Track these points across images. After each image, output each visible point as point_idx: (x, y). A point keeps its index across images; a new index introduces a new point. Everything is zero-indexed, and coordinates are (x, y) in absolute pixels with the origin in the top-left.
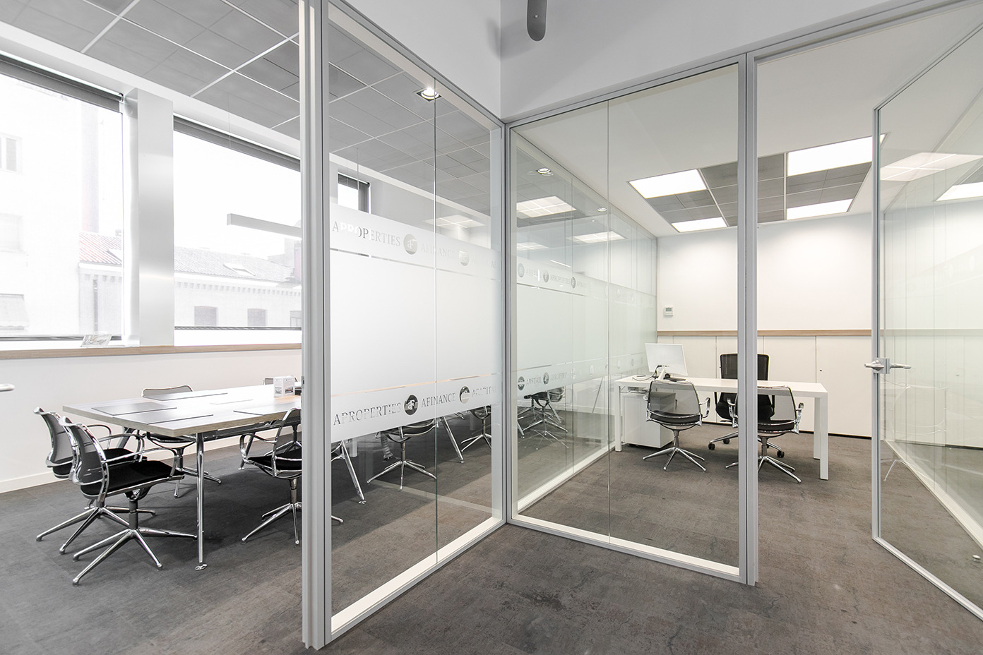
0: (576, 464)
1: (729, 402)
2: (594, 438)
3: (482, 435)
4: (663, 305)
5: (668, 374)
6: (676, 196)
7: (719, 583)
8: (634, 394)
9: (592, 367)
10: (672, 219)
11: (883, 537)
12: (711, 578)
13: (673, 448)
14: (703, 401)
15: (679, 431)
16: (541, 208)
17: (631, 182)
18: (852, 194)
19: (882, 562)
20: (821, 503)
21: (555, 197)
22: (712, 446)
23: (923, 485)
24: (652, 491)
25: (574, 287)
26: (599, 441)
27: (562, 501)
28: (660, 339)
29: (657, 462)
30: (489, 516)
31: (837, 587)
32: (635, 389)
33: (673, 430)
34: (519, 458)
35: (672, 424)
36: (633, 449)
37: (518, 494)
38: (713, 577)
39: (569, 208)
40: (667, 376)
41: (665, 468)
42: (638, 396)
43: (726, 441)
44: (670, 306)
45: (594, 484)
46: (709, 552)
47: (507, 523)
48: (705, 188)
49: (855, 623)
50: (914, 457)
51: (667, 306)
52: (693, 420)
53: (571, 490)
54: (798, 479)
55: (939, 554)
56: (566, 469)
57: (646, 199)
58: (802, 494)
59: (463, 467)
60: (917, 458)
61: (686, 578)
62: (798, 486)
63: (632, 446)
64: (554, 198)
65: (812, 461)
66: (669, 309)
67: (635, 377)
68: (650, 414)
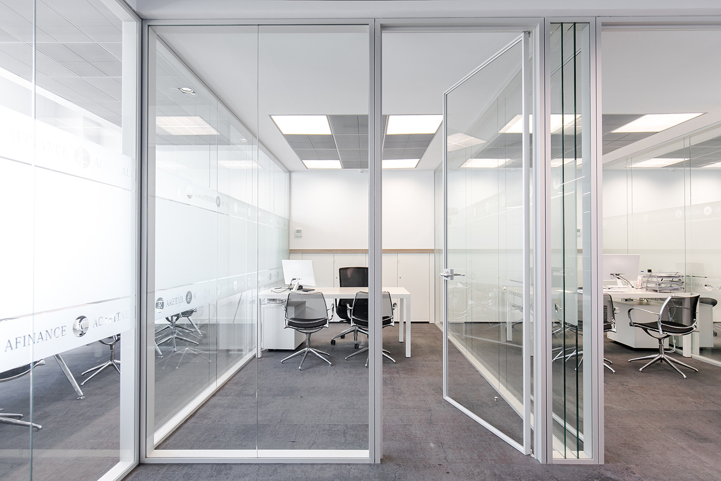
0: (219, 377)
1: (348, 305)
2: (237, 348)
3: (110, 363)
4: (295, 228)
5: (301, 286)
6: (308, 136)
7: (354, 469)
8: (273, 305)
9: (235, 282)
10: (303, 156)
11: (449, 396)
12: (348, 466)
13: (306, 349)
14: (329, 307)
15: (310, 333)
16: (184, 126)
17: (272, 116)
18: (419, 155)
19: (452, 416)
20: (410, 376)
21: (198, 117)
22: (333, 342)
23: (459, 352)
24: (291, 392)
25: (219, 206)
26: (241, 350)
27: (206, 421)
28: (292, 256)
29: (293, 362)
30: (116, 460)
31: (432, 445)
32: (274, 300)
33: (306, 333)
34: (156, 381)
35: (306, 328)
36: (272, 353)
37: (155, 424)
38: (349, 464)
39: (214, 132)
40: (300, 288)
41: (300, 368)
42: (277, 306)
43: (343, 337)
44: (300, 229)
45: (237, 395)
46: (343, 440)
47: (140, 464)
48: (330, 134)
49: (448, 473)
50: (452, 333)
51: (297, 229)
52: (321, 323)
53: (215, 406)
54: (393, 360)
55: (478, 400)
56: (209, 385)
57: (284, 135)
58: (397, 372)
59: (82, 404)
60: (454, 333)
61: (329, 473)
62: (394, 365)
63: (271, 350)
64: (198, 119)
65: (399, 344)
66: (299, 231)
67: (273, 289)
68: (287, 322)
